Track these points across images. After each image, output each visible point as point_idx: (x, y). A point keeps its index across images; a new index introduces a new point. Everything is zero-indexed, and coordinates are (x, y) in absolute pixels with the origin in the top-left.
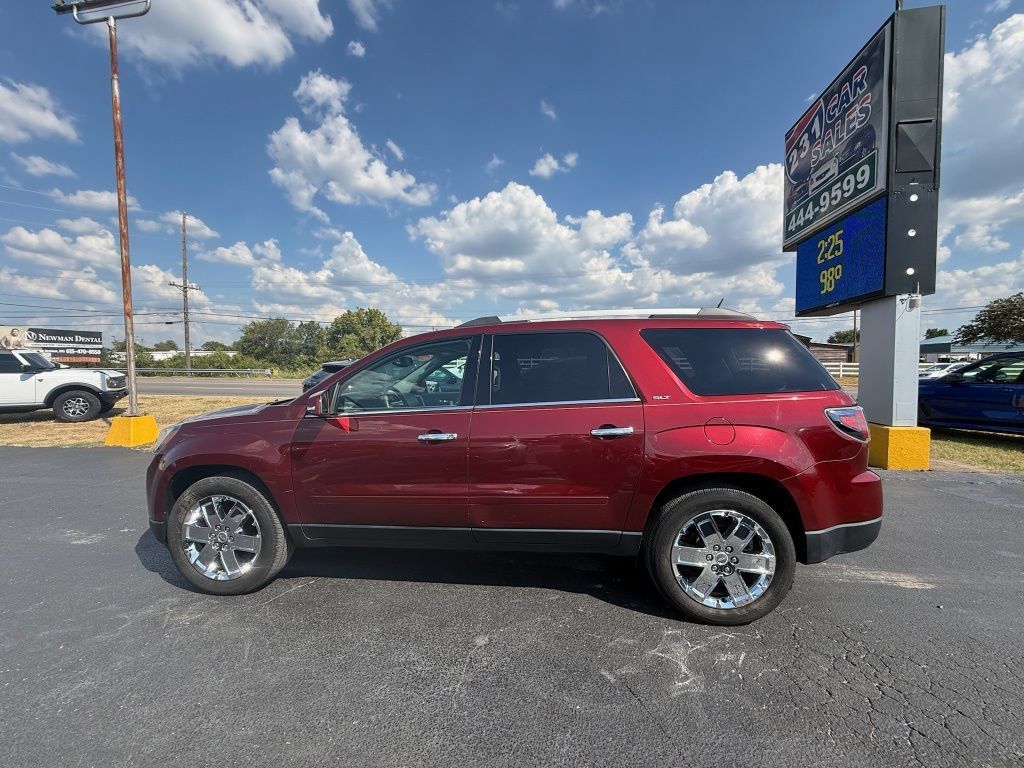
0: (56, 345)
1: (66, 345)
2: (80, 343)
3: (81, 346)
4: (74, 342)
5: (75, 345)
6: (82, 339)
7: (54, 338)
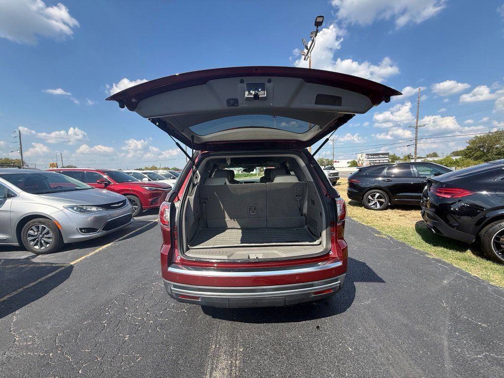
0: (373, 159)
1: (376, 159)
2: (381, 158)
3: (381, 159)
4: (379, 158)
5: (379, 159)
6: (382, 156)
7: (375, 157)
